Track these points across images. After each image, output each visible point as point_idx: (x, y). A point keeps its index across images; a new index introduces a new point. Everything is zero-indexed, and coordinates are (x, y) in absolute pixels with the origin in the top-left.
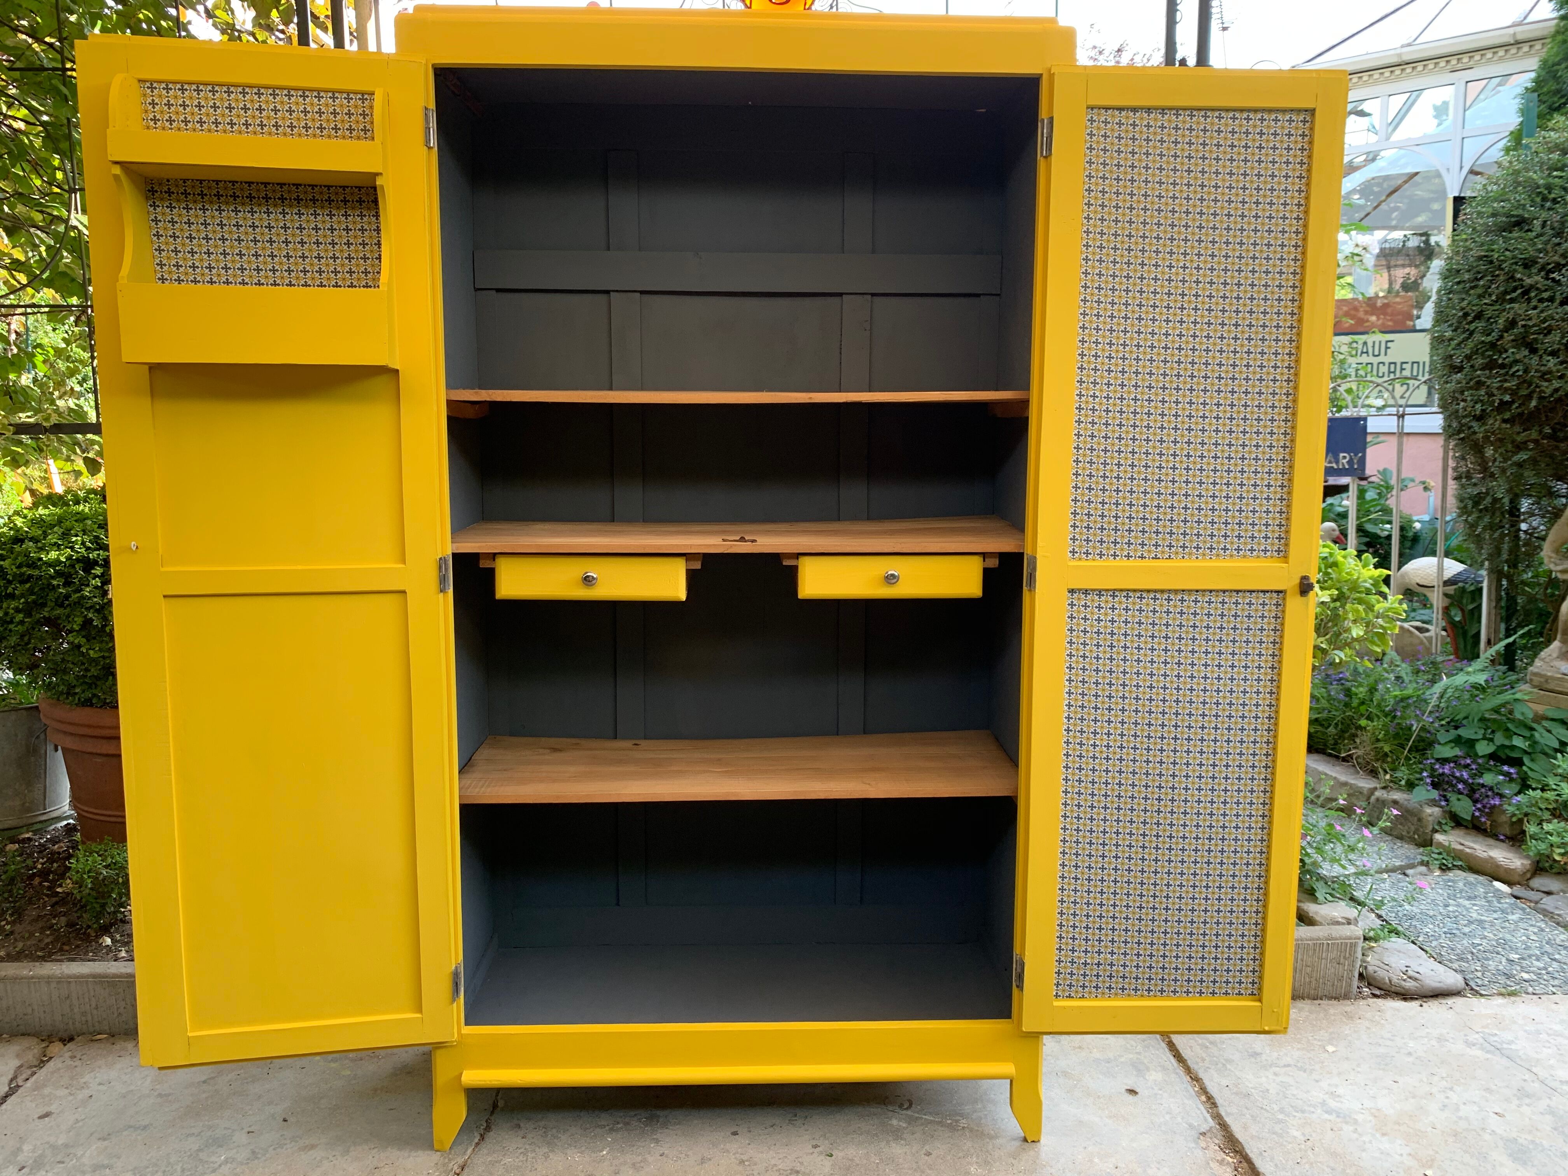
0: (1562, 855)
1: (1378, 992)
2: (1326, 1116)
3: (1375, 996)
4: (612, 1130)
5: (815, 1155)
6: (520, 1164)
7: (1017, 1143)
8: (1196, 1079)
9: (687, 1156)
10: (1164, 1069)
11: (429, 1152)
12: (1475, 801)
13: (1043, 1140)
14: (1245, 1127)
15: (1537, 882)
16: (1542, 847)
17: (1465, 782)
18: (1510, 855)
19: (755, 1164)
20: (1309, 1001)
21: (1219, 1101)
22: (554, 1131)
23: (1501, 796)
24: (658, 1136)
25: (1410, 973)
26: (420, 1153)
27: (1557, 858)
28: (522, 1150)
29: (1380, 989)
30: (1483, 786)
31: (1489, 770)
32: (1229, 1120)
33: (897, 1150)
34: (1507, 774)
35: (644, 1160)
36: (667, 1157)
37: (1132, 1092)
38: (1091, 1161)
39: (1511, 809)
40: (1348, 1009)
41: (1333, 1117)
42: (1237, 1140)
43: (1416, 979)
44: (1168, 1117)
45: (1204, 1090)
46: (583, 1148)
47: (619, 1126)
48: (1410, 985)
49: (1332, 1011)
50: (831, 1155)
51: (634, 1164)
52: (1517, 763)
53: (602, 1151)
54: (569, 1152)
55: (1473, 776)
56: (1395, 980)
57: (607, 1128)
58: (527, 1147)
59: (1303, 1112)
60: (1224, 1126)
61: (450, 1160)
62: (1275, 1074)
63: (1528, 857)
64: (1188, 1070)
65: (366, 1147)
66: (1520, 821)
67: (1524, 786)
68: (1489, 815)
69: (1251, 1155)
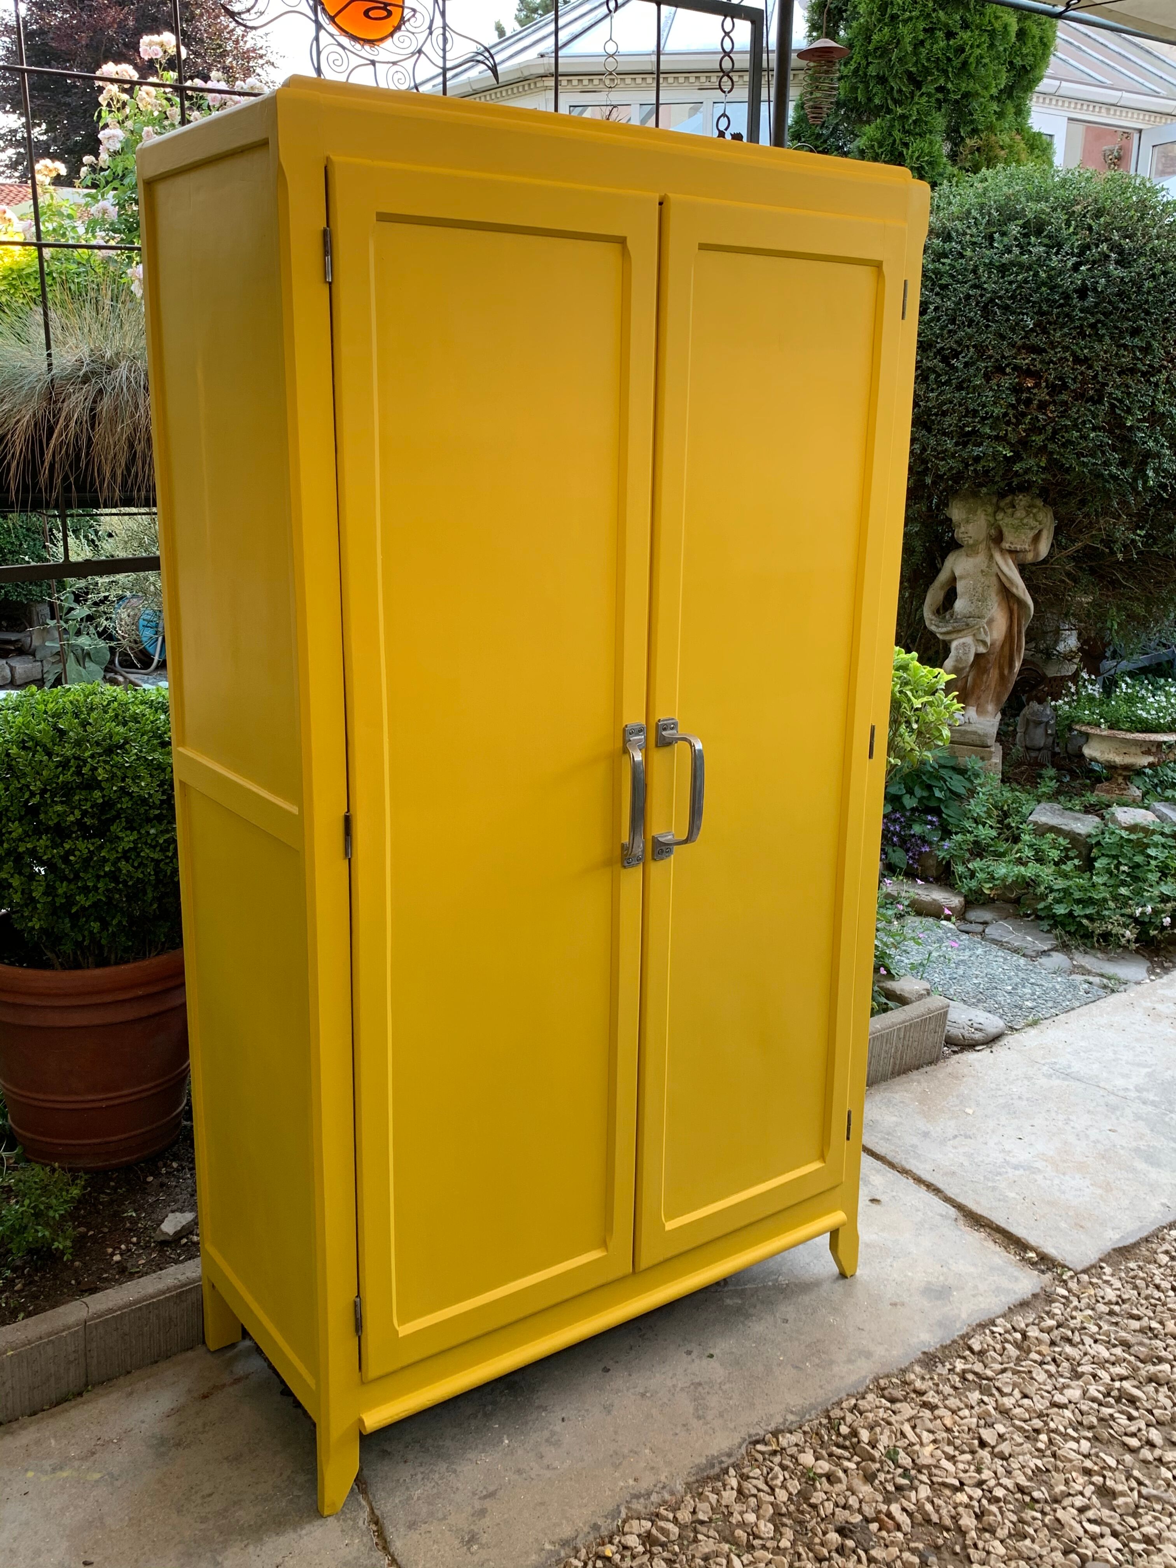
0: (990, 888)
1: (955, 1049)
2: (1017, 1173)
3: (955, 1052)
4: (487, 1416)
5: (697, 1361)
6: (435, 1491)
7: (841, 1282)
8: (905, 1172)
9: (587, 1410)
10: (878, 1171)
11: (319, 1522)
12: (907, 851)
13: (858, 1273)
14: (978, 1203)
15: (973, 915)
16: (973, 884)
17: (899, 835)
18: (946, 895)
19: (657, 1392)
20: (915, 1072)
21: (941, 1186)
22: (430, 1441)
23: (930, 844)
24: (537, 1403)
25: (975, 1025)
26: (308, 1528)
27: (987, 892)
28: (420, 1476)
29: (956, 1045)
30: (914, 836)
31: (914, 821)
32: (960, 1200)
33: (757, 1328)
34: (931, 823)
35: (553, 1433)
36: (569, 1420)
37: (873, 1201)
38: (906, 1276)
39: (941, 854)
40: (949, 1069)
41: (1021, 1172)
42: (981, 1216)
43: (981, 1030)
44: (920, 1213)
45: (919, 1180)
46: (481, 1446)
47: (490, 1408)
48: (978, 1036)
49: (940, 1076)
50: (711, 1356)
51: (547, 1441)
52: (938, 812)
53: (502, 1442)
54: (469, 1456)
55: (902, 828)
56: (966, 1035)
57: (480, 1416)
58: (422, 1469)
59: (1000, 1174)
60: (959, 1207)
61: (354, 1520)
62: (955, 1148)
63: (960, 893)
64: (892, 1165)
65: (235, 1550)
66: (948, 863)
67: (946, 833)
68: (918, 861)
69: (1003, 1224)
